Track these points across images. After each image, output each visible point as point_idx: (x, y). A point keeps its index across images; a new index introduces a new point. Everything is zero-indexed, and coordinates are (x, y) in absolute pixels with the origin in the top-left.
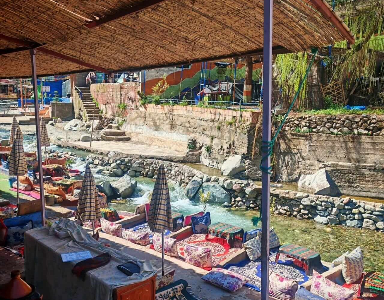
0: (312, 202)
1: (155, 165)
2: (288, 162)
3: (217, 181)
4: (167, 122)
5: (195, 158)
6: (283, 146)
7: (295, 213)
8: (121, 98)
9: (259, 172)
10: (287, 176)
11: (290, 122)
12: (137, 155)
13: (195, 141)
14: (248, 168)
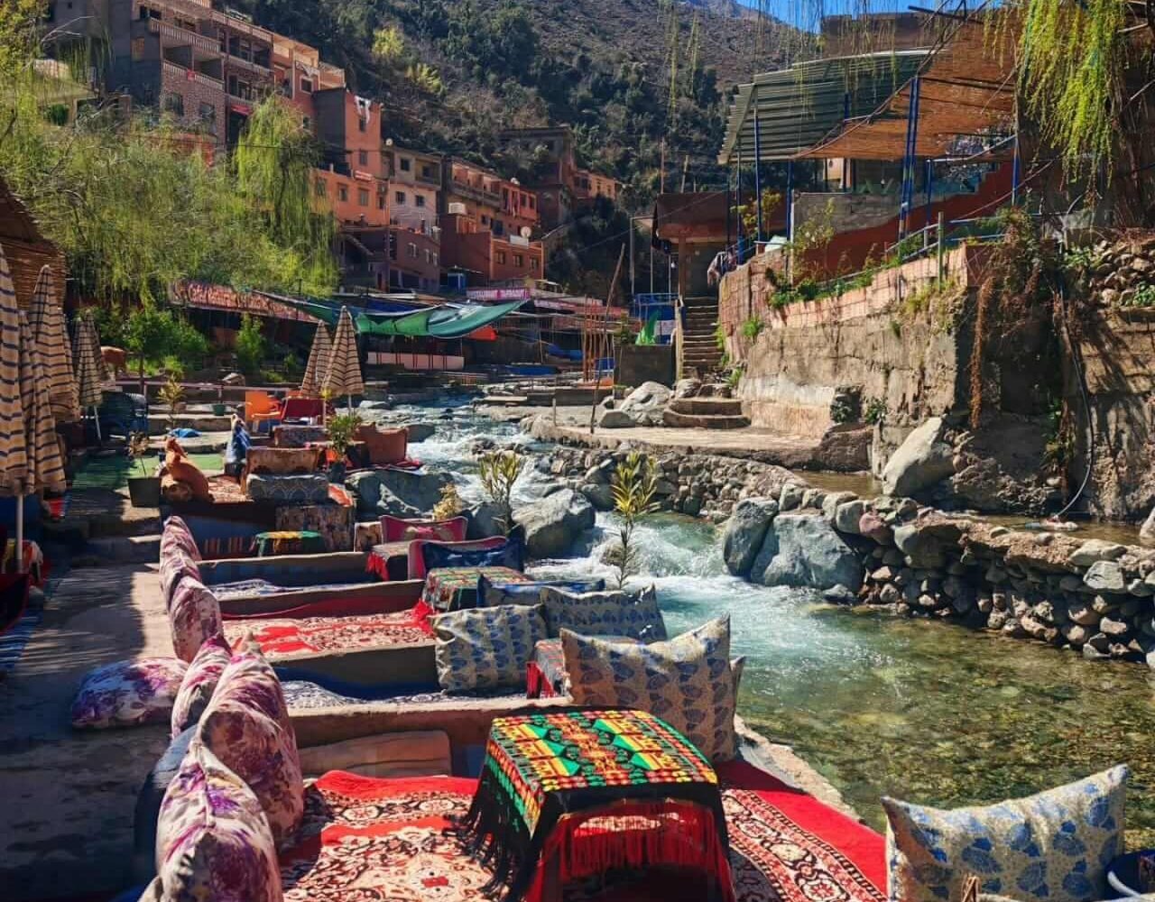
0: (1128, 576)
1: (707, 474)
2: (1119, 433)
3: (817, 504)
4: (825, 352)
5: (850, 451)
6: (1095, 369)
7: (1076, 633)
8: (750, 305)
9: (1003, 480)
10: (1118, 494)
11: (1115, 268)
12: (680, 447)
13: (859, 393)
14: (963, 464)
